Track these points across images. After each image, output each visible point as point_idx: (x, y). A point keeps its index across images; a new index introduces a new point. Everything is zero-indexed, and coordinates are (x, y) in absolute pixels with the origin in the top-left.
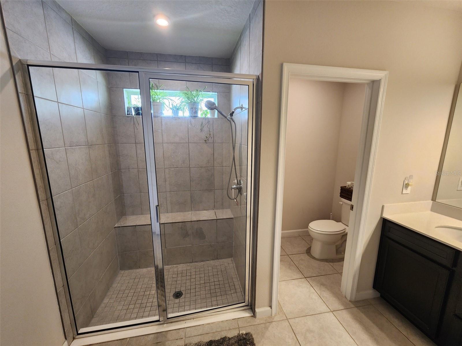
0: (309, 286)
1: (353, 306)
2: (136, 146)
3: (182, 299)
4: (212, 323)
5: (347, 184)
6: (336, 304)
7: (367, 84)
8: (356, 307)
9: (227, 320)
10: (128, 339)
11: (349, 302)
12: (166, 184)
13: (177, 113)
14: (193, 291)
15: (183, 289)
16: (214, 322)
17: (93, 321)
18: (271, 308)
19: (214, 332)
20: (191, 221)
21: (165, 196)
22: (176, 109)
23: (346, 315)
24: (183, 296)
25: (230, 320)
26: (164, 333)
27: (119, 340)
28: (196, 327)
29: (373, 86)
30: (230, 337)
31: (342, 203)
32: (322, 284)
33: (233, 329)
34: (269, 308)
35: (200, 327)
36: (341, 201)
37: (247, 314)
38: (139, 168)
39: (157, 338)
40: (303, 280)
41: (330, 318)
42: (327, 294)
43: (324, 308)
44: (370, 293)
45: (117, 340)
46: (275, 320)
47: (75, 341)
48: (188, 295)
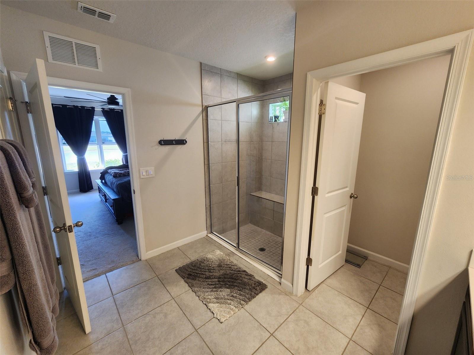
3: (261, 253)
9: (264, 272)
14: (271, 253)
15: (267, 249)
17: (222, 234)
18: (293, 286)
24: (264, 252)
25: (266, 273)
26: (234, 254)
33: (262, 278)
39: (230, 253)
47: (210, 234)
48: (267, 253)
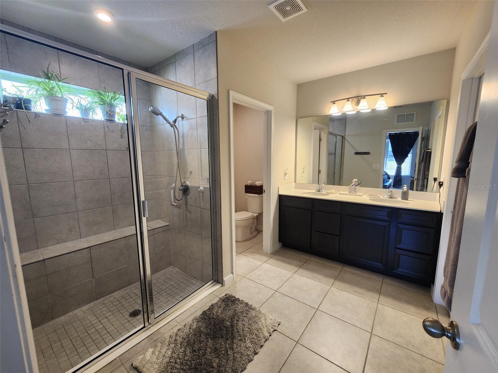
0: (245, 257)
1: (273, 255)
2: (23, 153)
4: (194, 305)
5: (248, 182)
6: (264, 258)
7: (264, 112)
8: (275, 255)
10: (118, 358)
11: (270, 255)
12: (77, 201)
13: (88, 114)
16: (196, 303)
18: (233, 274)
19: (201, 308)
20: (125, 237)
21: (77, 217)
22: (86, 110)
23: (272, 261)
25: (207, 296)
27: (107, 365)
28: (183, 314)
29: (268, 114)
30: (216, 302)
31: (247, 197)
32: (251, 253)
34: (232, 274)
35: (186, 312)
36: (247, 196)
37: (218, 286)
38: (29, 183)
40: (239, 255)
41: (266, 266)
42: (257, 256)
43: (260, 263)
44: (278, 245)
45: (104, 367)
46: (237, 280)
